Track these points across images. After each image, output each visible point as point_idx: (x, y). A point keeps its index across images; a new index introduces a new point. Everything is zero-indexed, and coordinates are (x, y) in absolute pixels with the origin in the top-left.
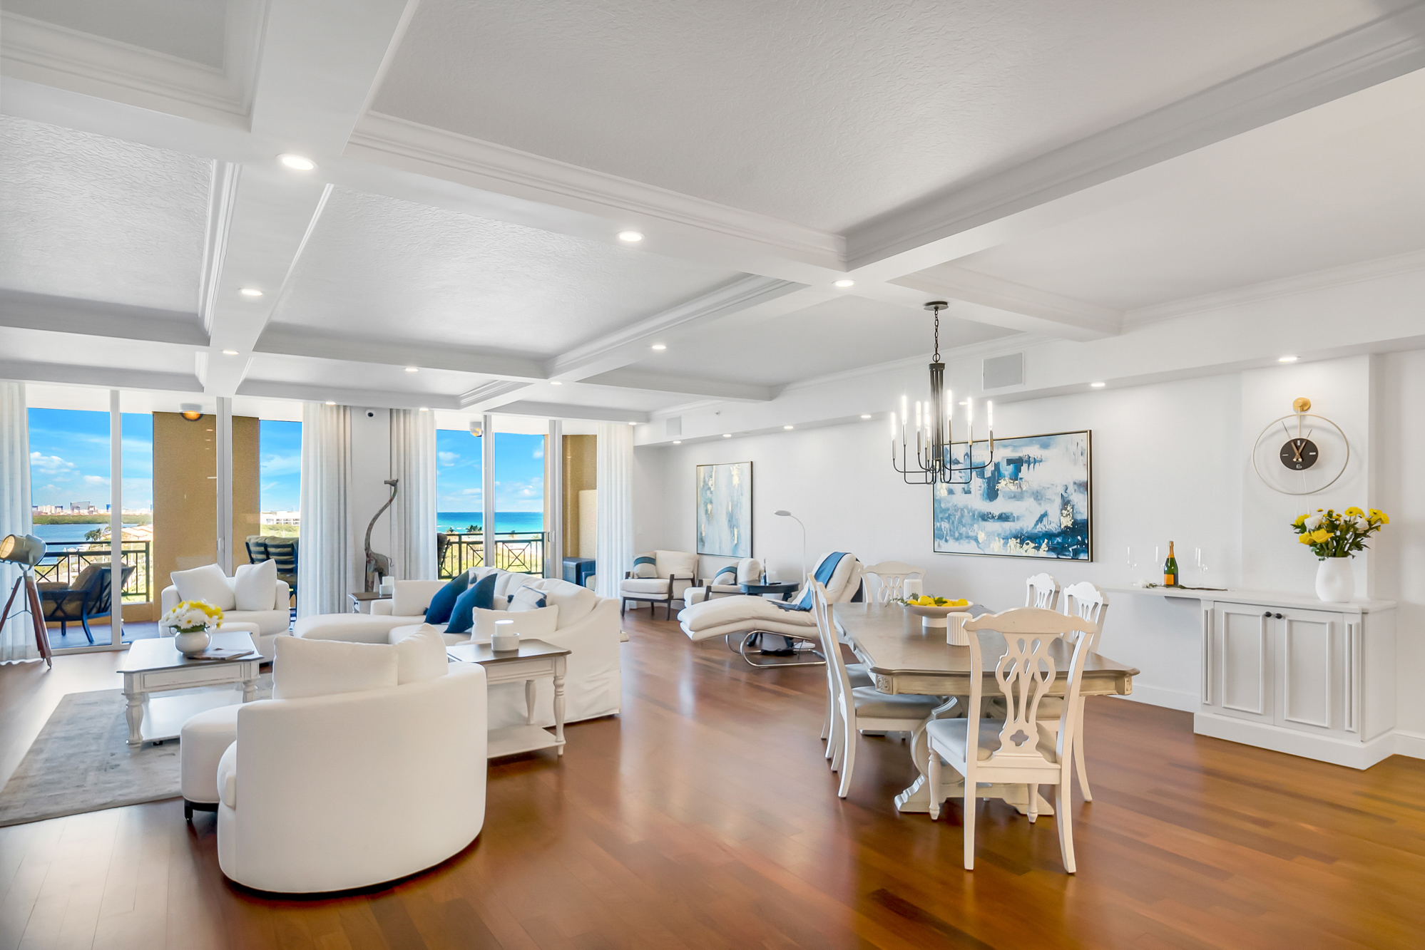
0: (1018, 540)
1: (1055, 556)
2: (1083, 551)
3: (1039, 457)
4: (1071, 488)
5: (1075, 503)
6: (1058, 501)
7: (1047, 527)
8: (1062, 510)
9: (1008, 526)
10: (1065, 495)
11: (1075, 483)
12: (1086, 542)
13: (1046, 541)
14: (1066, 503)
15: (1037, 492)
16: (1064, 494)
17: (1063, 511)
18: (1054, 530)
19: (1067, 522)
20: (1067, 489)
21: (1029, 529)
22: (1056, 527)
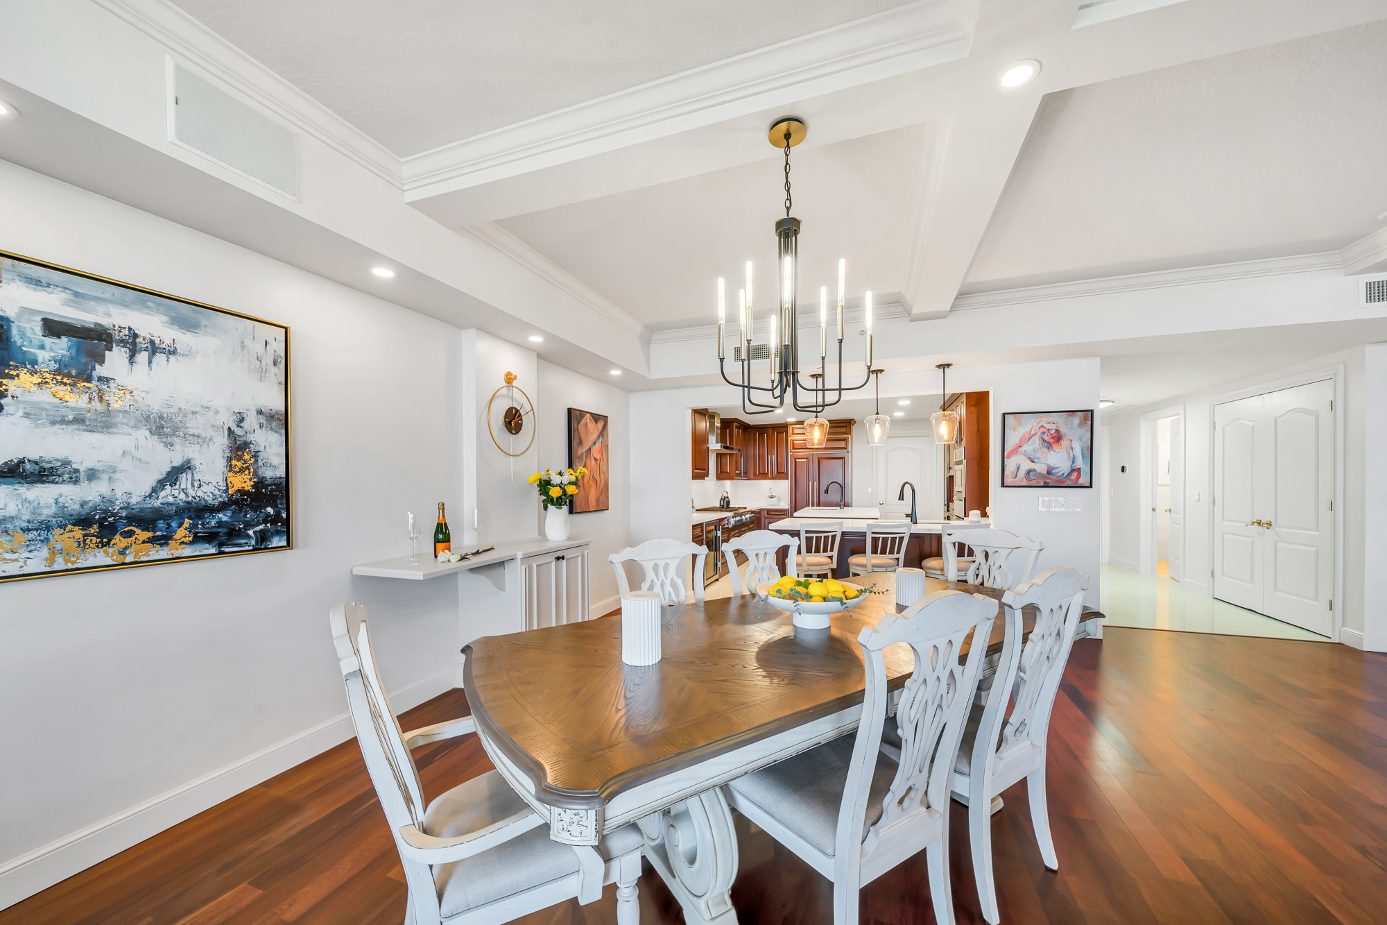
0: (94, 529)
1: (213, 551)
2: (278, 533)
3: (168, 341)
4: (252, 421)
5: (262, 449)
6: (222, 441)
7: (191, 492)
8: (230, 459)
9: (45, 497)
10: (238, 432)
11: (260, 412)
12: (284, 516)
13: (187, 522)
14: (239, 448)
15: (161, 418)
16: (234, 428)
17: (234, 462)
18: (210, 500)
19: (243, 482)
20: (242, 420)
21: (134, 500)
22: (217, 492)
